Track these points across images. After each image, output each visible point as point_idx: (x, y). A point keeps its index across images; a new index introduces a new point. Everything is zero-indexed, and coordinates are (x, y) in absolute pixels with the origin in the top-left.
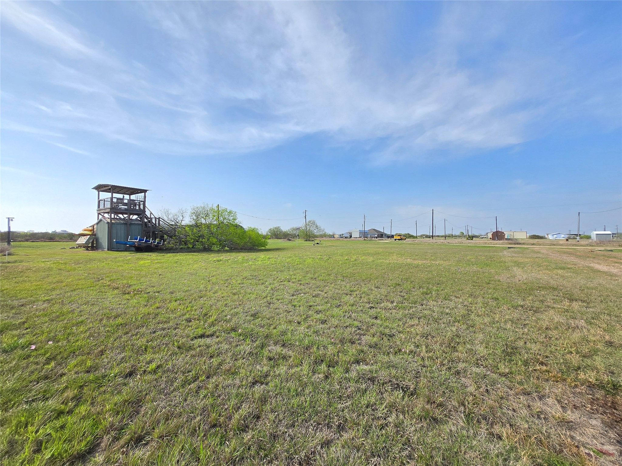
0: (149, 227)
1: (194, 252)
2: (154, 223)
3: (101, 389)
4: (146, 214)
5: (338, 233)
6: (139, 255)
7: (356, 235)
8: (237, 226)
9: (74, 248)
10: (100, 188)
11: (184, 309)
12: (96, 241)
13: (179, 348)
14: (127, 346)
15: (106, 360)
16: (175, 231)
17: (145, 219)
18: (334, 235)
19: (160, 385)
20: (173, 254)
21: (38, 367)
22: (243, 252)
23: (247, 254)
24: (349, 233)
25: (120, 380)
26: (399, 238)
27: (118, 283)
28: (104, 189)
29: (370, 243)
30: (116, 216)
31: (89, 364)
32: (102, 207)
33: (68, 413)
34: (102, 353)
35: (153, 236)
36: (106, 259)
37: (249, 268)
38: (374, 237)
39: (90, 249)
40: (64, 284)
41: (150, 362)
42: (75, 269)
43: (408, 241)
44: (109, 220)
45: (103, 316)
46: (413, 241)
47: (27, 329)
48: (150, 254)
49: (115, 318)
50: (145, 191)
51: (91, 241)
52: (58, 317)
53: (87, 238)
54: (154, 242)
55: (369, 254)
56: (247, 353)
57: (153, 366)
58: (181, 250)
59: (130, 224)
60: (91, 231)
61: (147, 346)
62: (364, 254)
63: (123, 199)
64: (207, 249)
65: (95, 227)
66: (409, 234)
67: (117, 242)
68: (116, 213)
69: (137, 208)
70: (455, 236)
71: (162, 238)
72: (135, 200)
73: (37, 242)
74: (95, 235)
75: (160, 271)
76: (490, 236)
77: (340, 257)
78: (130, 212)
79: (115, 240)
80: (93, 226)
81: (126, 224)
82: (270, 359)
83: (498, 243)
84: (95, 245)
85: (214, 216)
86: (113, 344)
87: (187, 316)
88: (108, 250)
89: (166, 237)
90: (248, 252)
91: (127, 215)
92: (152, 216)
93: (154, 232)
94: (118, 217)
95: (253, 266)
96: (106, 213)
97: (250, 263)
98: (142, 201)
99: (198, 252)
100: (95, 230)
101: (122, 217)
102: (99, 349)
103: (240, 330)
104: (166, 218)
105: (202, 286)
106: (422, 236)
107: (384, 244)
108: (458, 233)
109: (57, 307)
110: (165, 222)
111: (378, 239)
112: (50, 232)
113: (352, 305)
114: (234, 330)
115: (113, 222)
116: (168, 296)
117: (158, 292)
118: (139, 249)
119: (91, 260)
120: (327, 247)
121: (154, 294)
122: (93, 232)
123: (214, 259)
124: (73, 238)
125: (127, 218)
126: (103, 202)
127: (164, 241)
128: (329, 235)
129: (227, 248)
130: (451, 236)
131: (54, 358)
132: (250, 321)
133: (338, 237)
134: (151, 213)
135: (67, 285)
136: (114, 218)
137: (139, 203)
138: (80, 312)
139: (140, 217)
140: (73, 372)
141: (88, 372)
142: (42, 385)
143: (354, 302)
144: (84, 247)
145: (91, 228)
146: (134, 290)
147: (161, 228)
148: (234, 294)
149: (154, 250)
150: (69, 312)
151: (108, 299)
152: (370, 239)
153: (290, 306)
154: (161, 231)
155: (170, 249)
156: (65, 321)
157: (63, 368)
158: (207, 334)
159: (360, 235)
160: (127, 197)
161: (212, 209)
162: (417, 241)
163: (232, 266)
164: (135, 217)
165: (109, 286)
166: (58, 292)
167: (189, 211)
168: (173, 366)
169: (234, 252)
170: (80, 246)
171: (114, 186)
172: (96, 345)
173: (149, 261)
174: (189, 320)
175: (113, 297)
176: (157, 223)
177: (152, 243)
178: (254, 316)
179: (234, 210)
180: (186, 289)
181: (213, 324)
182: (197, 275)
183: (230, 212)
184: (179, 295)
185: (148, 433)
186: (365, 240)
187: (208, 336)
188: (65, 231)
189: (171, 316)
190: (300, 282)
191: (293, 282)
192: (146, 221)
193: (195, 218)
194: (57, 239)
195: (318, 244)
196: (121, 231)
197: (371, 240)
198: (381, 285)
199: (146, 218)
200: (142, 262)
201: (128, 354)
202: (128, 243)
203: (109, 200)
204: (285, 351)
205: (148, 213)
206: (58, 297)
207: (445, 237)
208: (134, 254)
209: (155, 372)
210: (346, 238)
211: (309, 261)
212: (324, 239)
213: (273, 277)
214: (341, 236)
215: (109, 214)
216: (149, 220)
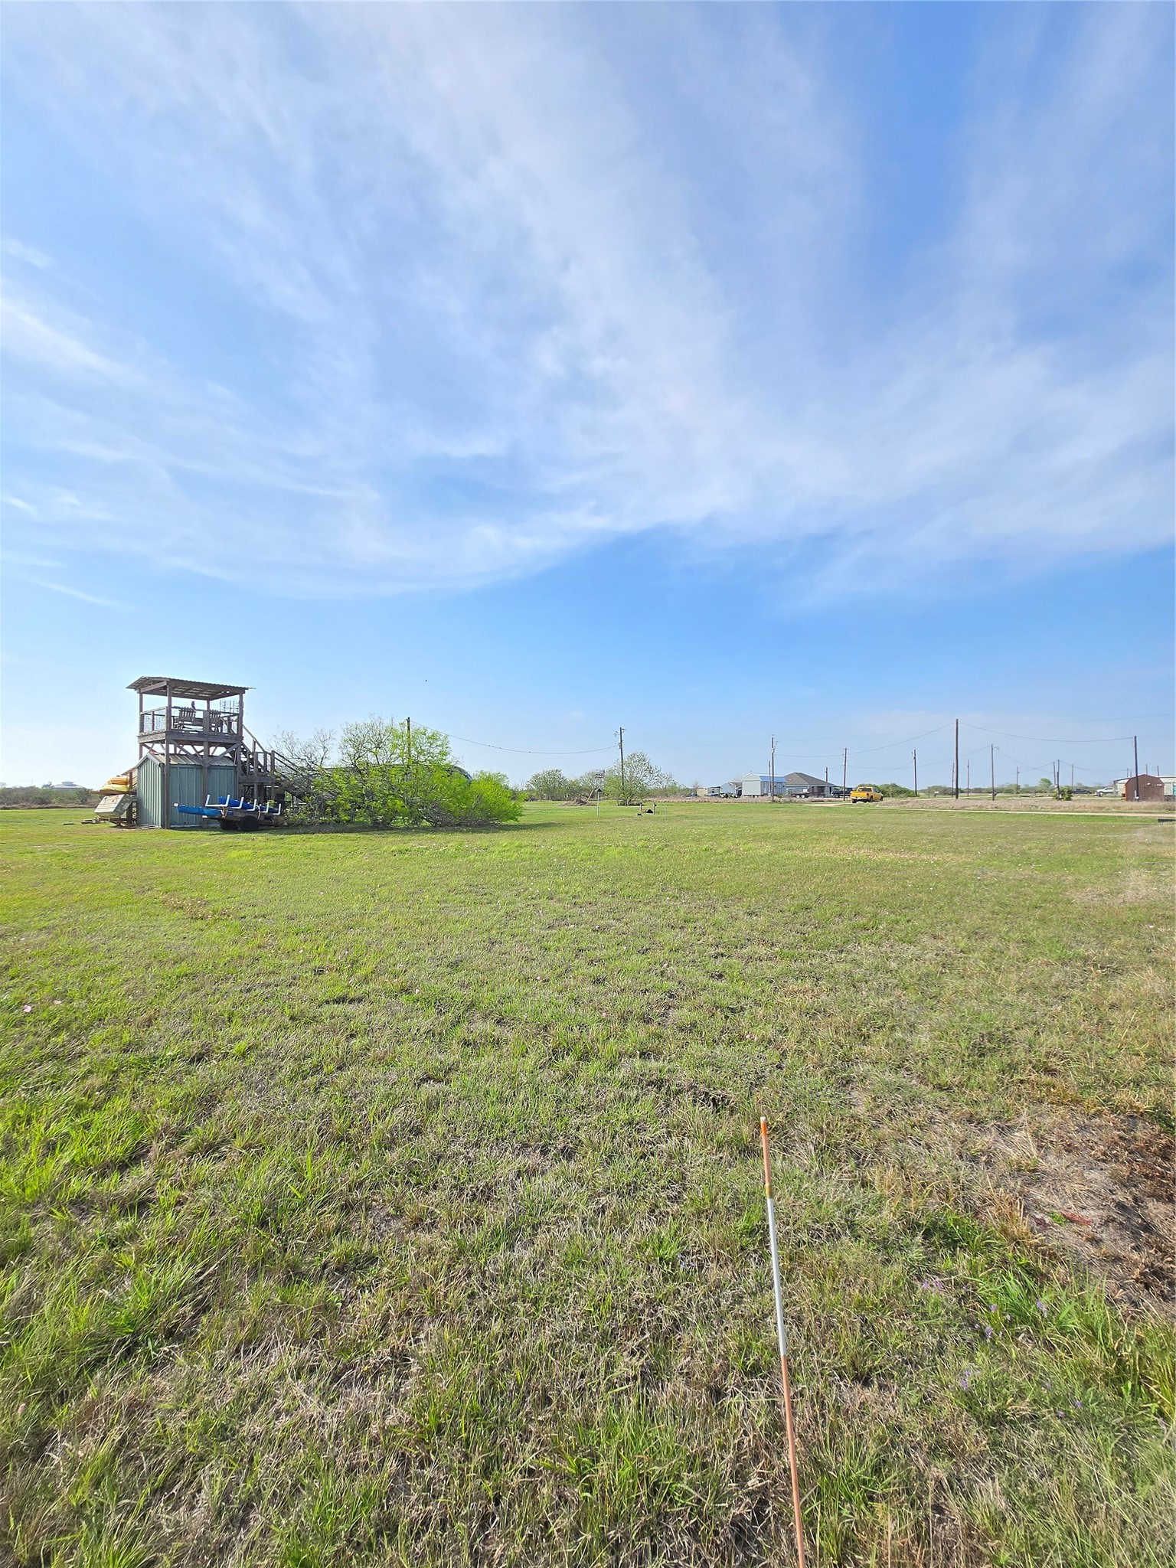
0: (251, 774)
1: (351, 831)
2: (263, 764)
3: (149, 1078)
4: (243, 744)
5: (706, 784)
6: (229, 838)
7: (752, 788)
8: (451, 770)
9: (90, 822)
10: (144, 686)
11: (311, 949)
12: (137, 807)
13: (292, 1018)
14: (195, 1012)
15: (156, 1034)
16: (309, 782)
17: (243, 756)
18: (695, 790)
19: (252, 1076)
20: (302, 836)
21: (40, 1039)
22: (461, 832)
23: (470, 836)
24: (736, 784)
25: (179, 1065)
26: (864, 795)
27: (183, 896)
28: (153, 687)
29: (784, 810)
30: (178, 750)
31: (128, 1039)
32: (148, 728)
33: (94, 1108)
34: (149, 1022)
35: (259, 795)
36: (158, 846)
37: (468, 869)
38: (800, 795)
39: (124, 825)
40: (75, 898)
41: (238, 1039)
42: (94, 868)
43: (887, 804)
44: (163, 760)
45: (152, 959)
46: (902, 803)
47: (13, 978)
48: (253, 835)
49: (174, 964)
50: (240, 691)
51: (126, 806)
52: (68, 958)
53: (119, 801)
54: (262, 809)
55: (766, 837)
56: (422, 1031)
57: (242, 1045)
58: (323, 828)
59: (208, 768)
60: (126, 783)
61: (232, 1013)
62: (756, 838)
63: (193, 710)
64: (382, 826)
65: (135, 774)
66: (894, 786)
67: (181, 810)
68: (179, 743)
69: (225, 730)
70: (1024, 791)
71: (280, 798)
72: (220, 713)
73: (13, 808)
74: (134, 793)
75: (271, 874)
76: (1121, 789)
77: (693, 844)
78: (208, 739)
79: (176, 805)
80: (130, 773)
81: (200, 767)
82: (467, 1043)
83: (1139, 809)
84: (134, 816)
85: (396, 746)
86: (170, 1008)
87: (317, 963)
88: (163, 826)
89: (288, 797)
90: (473, 832)
91: (202, 748)
92: (258, 749)
93: (261, 787)
94: (182, 753)
95: (478, 865)
96: (157, 742)
97: (472, 857)
98: (234, 715)
99: (359, 832)
100: (134, 781)
101: (193, 752)
102: (145, 1016)
103: (417, 991)
104: (286, 753)
105: (356, 906)
106: (930, 791)
107: (820, 813)
108: (1035, 783)
109: (64, 940)
110: (286, 762)
111: (810, 798)
112: (39, 786)
113: (677, 950)
114: (406, 991)
115: (172, 762)
116: (283, 924)
117: (264, 916)
118: (229, 825)
119: (125, 849)
120: (670, 819)
121: (254, 920)
122: (131, 787)
123: (393, 848)
124: (89, 801)
125: (202, 754)
126: (151, 717)
127: (284, 807)
128: (684, 790)
129: (425, 823)
130: (1015, 790)
131: (67, 1027)
132: (442, 975)
133: (707, 793)
134: (255, 742)
135: (81, 900)
136: (175, 754)
137: (229, 717)
138: (109, 950)
139: (230, 750)
140: (100, 1050)
141: (126, 1051)
142: (49, 1067)
143: (684, 942)
144: (112, 821)
145: (125, 777)
146: (215, 912)
147: (277, 777)
148: (422, 923)
149: (261, 828)
150: (88, 951)
151: (162, 929)
152: (787, 799)
153: (536, 949)
154: (277, 783)
155: (298, 825)
156: (82, 967)
157: (82, 1043)
158: (352, 995)
159: (762, 791)
160: (201, 704)
161: (391, 731)
162: (911, 802)
163: (430, 864)
164: (220, 751)
165: (164, 902)
166: (64, 913)
167: (340, 736)
168: (279, 1047)
169: (443, 831)
170: (103, 818)
171: (174, 680)
172: (138, 1008)
173: (250, 852)
174: (319, 972)
175: (171, 925)
176: (269, 763)
177: (257, 810)
178: (454, 966)
179: (443, 731)
180: (322, 910)
181: (366, 980)
182: (350, 881)
183: (434, 737)
184: (304, 923)
185: (224, 1142)
186: (774, 801)
187: (351, 1001)
188: (71, 784)
189: (284, 962)
190: (574, 901)
191: (559, 901)
192: (244, 759)
193: (352, 751)
194: (55, 801)
195: (650, 811)
196: (190, 783)
197: (791, 801)
198: (764, 907)
199: (245, 753)
200: (234, 854)
201: (196, 1025)
202: (206, 811)
203: (164, 712)
204: (498, 1032)
205: (248, 742)
206: (65, 922)
207: (994, 792)
208: (218, 836)
209: (244, 1055)
210: (727, 796)
211: (613, 852)
212: (671, 799)
213: (516, 888)
214: (715, 793)
215: (164, 745)
216: (251, 757)
